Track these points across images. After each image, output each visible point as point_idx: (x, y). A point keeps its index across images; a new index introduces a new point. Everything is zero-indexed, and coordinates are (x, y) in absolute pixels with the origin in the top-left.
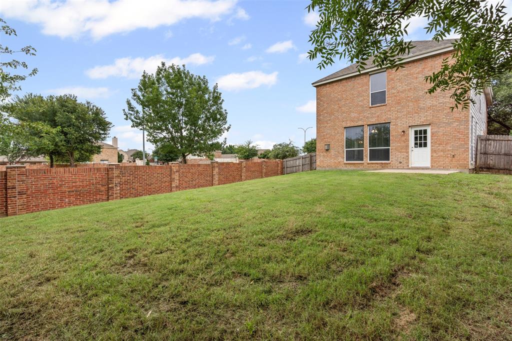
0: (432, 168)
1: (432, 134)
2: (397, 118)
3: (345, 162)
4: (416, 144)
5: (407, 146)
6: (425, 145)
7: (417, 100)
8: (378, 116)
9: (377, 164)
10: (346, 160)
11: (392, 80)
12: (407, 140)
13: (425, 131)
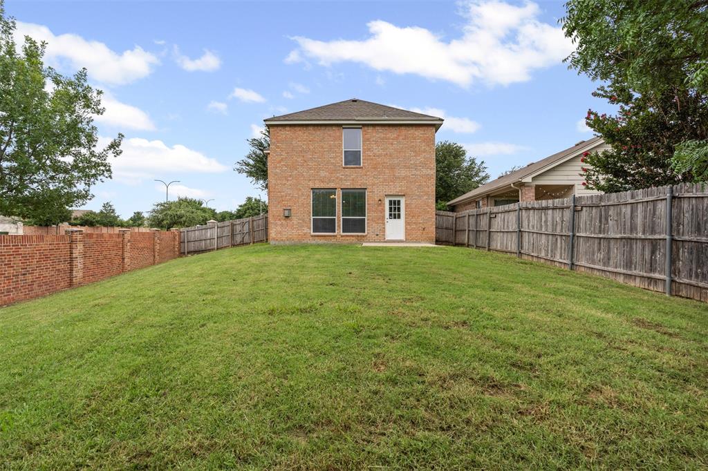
0: (407, 241)
1: (407, 206)
2: (373, 185)
3: (312, 233)
4: (390, 215)
5: (384, 217)
6: (399, 217)
7: (392, 168)
8: (353, 180)
9: (353, 236)
10: (314, 232)
11: (368, 140)
12: (383, 210)
13: (399, 201)
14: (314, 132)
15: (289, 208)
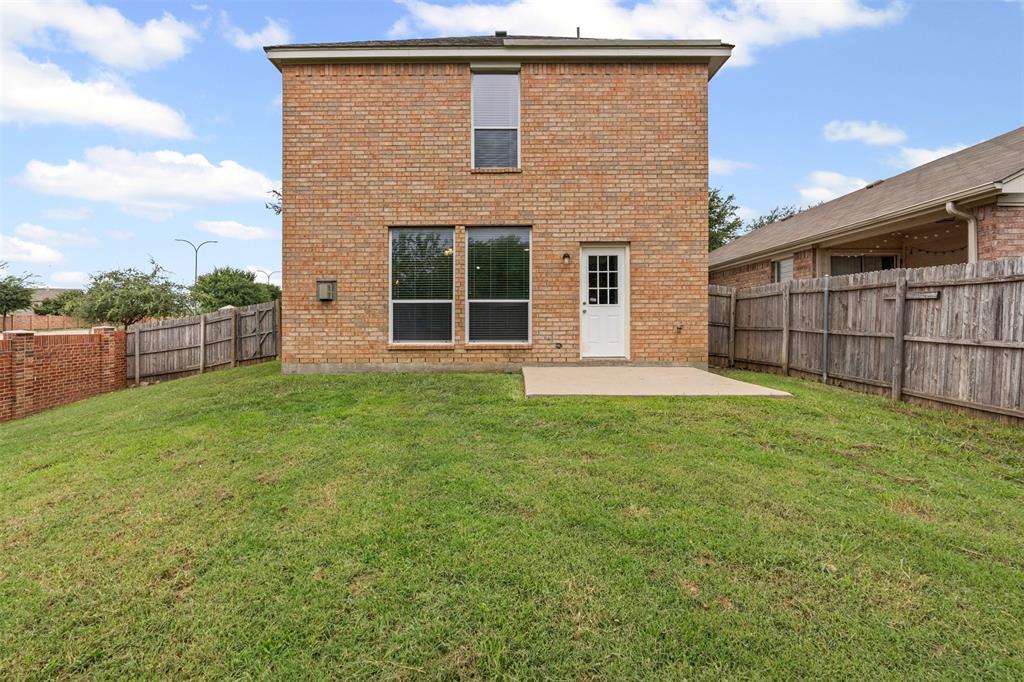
0: (635, 360)
1: (635, 269)
2: (549, 216)
3: (392, 343)
4: (592, 294)
5: (576, 299)
6: (614, 300)
7: (599, 172)
8: (497, 203)
9: (495, 349)
10: (395, 338)
11: (537, 100)
12: (576, 282)
13: (614, 260)
14: (395, 80)
15: (332, 277)
